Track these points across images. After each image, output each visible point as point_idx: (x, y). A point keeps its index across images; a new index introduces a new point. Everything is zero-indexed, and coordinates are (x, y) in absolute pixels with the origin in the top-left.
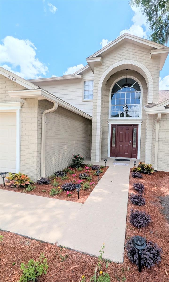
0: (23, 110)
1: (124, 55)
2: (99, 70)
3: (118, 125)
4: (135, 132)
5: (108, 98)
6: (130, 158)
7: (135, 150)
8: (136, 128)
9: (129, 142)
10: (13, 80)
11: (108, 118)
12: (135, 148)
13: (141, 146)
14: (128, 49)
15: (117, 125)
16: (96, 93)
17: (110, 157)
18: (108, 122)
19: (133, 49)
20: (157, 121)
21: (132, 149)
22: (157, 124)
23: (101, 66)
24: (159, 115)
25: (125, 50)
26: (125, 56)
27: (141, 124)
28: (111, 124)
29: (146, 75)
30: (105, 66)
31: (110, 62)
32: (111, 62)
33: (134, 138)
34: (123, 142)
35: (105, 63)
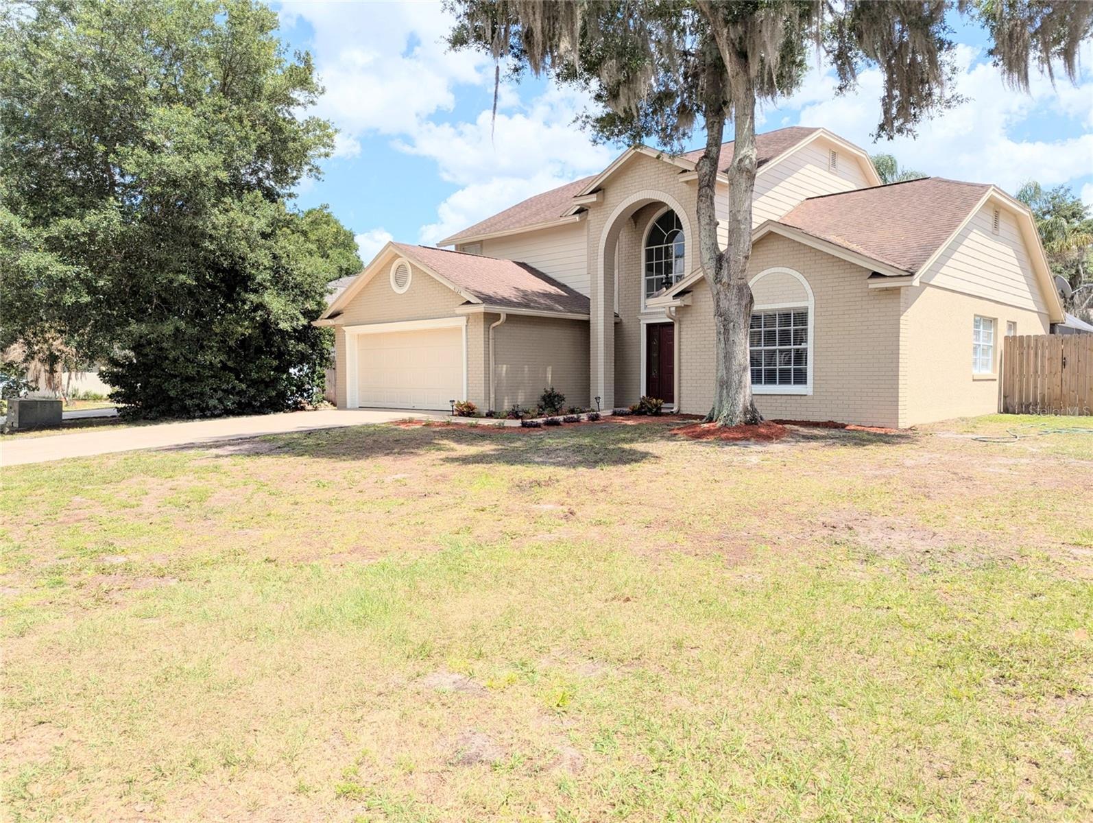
0: (468, 325)
5: (640, 261)
11: (640, 310)
28: (647, 324)
30: (609, 206)
31: (616, 196)
32: (619, 197)
35: (608, 199)
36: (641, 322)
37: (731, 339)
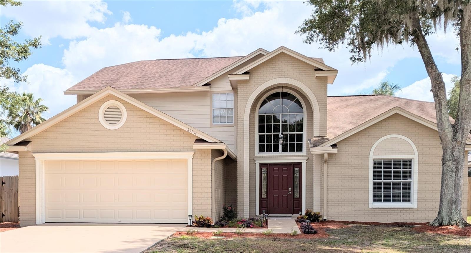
0: (194, 158)
1: (280, 70)
2: (245, 88)
3: (270, 165)
4: (297, 175)
5: (254, 123)
6: (291, 214)
7: (298, 201)
8: (298, 168)
9: (288, 189)
10: (193, 134)
11: (255, 154)
12: (298, 198)
13: (307, 194)
14: (286, 64)
15: (268, 165)
16: (241, 121)
17: (260, 214)
18: (255, 160)
19: (292, 64)
20: (324, 162)
21: (294, 201)
22: (324, 165)
23: (248, 83)
24: (326, 156)
25: (282, 64)
26: (281, 72)
27: (306, 162)
28: (260, 163)
29: (311, 99)
30: (253, 84)
31: (260, 78)
32: (262, 79)
33: (296, 183)
34: (278, 190)
35: (253, 80)
36: (256, 162)
37: (459, 175)
